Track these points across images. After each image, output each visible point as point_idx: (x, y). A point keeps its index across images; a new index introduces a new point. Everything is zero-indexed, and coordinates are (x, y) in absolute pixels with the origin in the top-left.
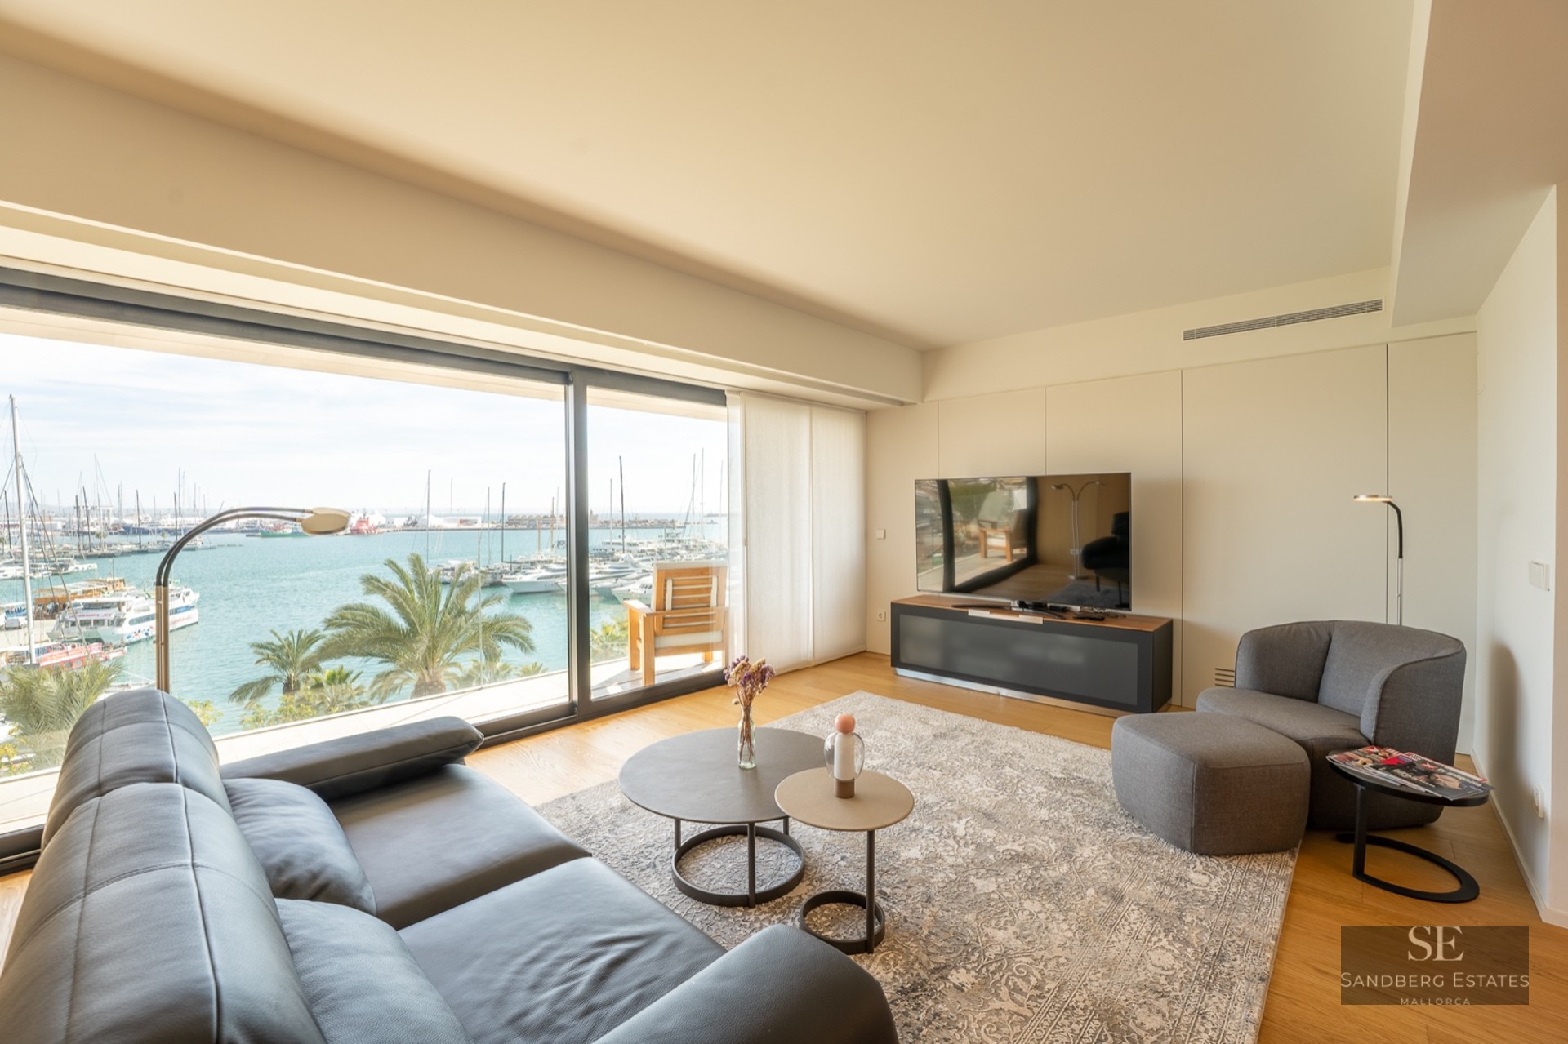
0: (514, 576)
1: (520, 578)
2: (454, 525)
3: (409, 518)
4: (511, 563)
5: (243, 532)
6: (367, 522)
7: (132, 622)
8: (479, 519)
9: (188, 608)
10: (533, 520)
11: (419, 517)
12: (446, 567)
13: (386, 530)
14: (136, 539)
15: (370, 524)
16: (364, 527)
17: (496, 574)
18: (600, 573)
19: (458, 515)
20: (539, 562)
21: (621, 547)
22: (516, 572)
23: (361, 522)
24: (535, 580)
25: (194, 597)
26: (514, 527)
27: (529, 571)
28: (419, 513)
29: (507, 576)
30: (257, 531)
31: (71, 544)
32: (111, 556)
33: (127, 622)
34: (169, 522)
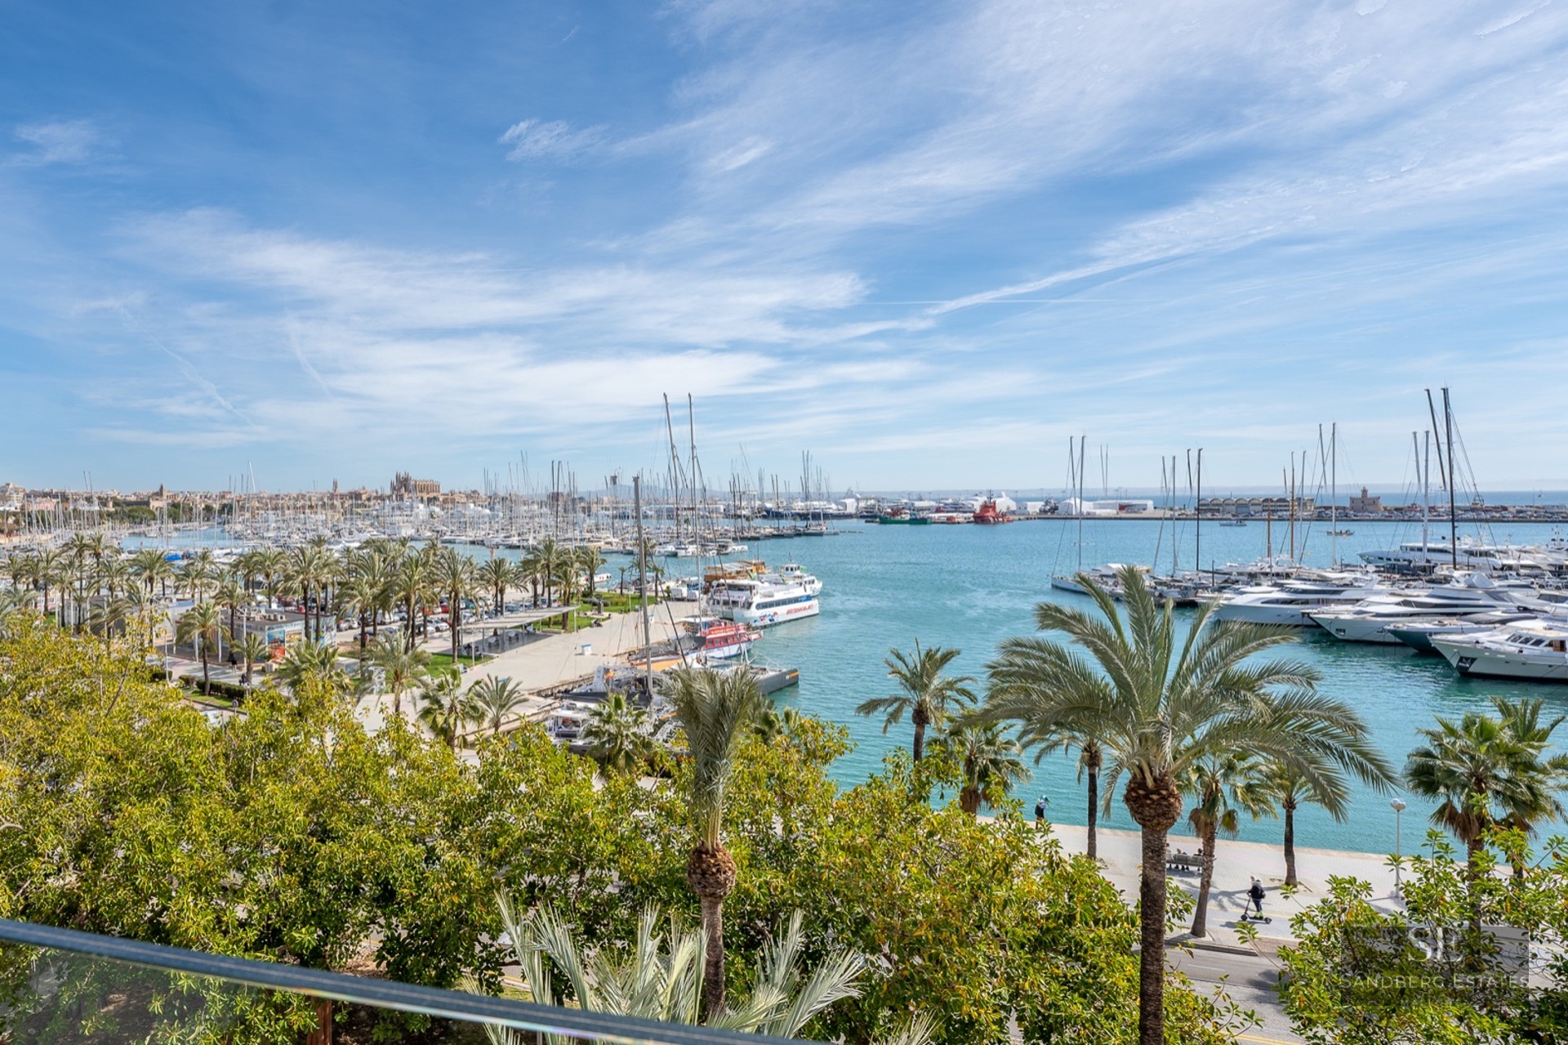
0: (1216, 594)
1: (1228, 598)
2: (1112, 512)
3: (1047, 503)
4: (1213, 573)
5: (862, 517)
6: (994, 507)
7: (759, 606)
8: (1150, 503)
9: (809, 598)
10: (1246, 505)
11: (1059, 500)
12: (1105, 572)
13: (1016, 517)
14: (775, 523)
15: (998, 510)
16: (990, 514)
17: (1186, 588)
18: (1406, 603)
19: (1117, 498)
20: (1266, 574)
21: (1450, 557)
22: (1220, 589)
23: (985, 507)
24: (1259, 604)
25: (817, 586)
26: (1209, 515)
27: (1248, 589)
28: (1060, 495)
29: (1207, 595)
30: (875, 517)
31: (728, 526)
32: (756, 539)
33: (753, 607)
34: (799, 506)
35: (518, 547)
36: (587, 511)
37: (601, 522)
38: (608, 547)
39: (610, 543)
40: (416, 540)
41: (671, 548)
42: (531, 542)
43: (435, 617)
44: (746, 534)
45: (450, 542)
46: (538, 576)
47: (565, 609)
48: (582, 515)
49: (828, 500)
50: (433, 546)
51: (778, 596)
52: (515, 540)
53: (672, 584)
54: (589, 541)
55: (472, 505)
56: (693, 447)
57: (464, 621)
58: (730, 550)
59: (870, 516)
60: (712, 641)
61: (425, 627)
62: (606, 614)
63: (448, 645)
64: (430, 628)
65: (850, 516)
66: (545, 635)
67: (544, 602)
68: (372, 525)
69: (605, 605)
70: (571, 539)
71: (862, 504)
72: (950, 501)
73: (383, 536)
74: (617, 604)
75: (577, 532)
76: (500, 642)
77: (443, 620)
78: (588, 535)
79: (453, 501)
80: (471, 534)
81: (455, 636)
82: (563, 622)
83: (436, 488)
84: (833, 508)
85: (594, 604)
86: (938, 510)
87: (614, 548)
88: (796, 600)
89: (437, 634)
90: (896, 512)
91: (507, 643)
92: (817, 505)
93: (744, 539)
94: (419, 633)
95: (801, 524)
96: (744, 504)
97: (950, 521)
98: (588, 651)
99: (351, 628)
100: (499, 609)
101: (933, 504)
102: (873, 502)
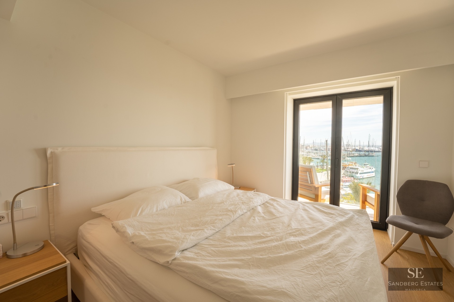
25: (374, 169)
33: (359, 174)
34: (366, 148)
44: (350, 155)
49: (375, 147)
51: (365, 171)
58: (346, 159)
84: (377, 149)
88: (369, 172)
92: (372, 148)
95: (367, 153)
96: (350, 147)
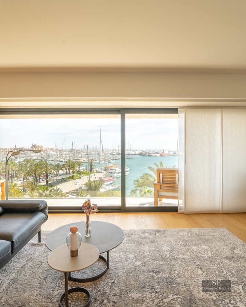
3: (174, 152)
5: (139, 155)
6: (164, 153)
7: (117, 173)
9: (127, 171)
11: (176, 152)
13: (168, 155)
16: (163, 154)
23: (163, 153)
25: (128, 169)
31: (111, 156)
32: (117, 159)
33: (116, 173)
35: (63, 161)
36: (79, 153)
37: (82, 155)
38: (84, 161)
39: (84, 160)
40: (37, 160)
41: (98, 161)
42: (66, 160)
43: (42, 177)
44: (115, 158)
45: (46, 160)
46: (67, 168)
47: (73, 175)
48: (78, 154)
49: (132, 151)
50: (42, 161)
52: (62, 160)
53: (97, 169)
54: (80, 160)
55: (51, 152)
56: (101, 139)
57: (49, 178)
58: (111, 162)
59: (141, 154)
60: (105, 181)
61: (39, 180)
62: (82, 176)
63: (45, 183)
64: (41, 180)
65: (136, 155)
66: (68, 181)
67: (68, 173)
68: (25, 156)
69: (82, 174)
70: (76, 159)
71: (139, 152)
72: (156, 152)
73: (28, 159)
74: (85, 174)
75: (77, 158)
76: (58, 182)
77: (44, 178)
78: (80, 159)
79: (47, 150)
80: (51, 158)
81: (47, 182)
82: (72, 178)
83: (42, 147)
84: (133, 153)
85: (80, 174)
86: (154, 153)
87: (85, 161)
89: (42, 181)
90: (146, 154)
91: (59, 183)
93: (114, 159)
94: (38, 181)
96: (115, 152)
97: (156, 156)
98: (78, 184)
99: (20, 180)
100: (58, 175)
101: (153, 152)
102: (141, 152)
